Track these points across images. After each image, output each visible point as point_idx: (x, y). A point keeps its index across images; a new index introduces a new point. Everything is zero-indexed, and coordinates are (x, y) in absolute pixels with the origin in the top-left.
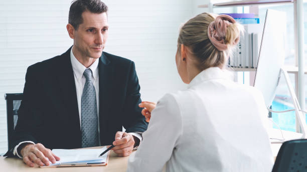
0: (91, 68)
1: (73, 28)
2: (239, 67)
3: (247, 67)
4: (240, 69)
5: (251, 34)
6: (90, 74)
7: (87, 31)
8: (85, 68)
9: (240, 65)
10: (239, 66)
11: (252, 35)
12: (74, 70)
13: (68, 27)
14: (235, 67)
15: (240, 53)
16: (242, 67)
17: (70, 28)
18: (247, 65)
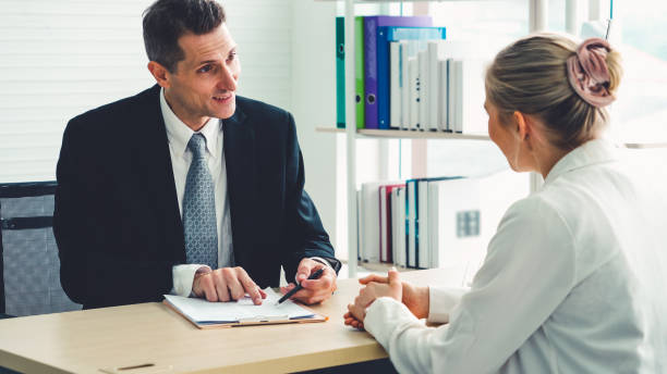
0: (204, 131)
1: (163, 69)
2: (414, 130)
3: (434, 130)
4: (418, 132)
5: (445, 60)
6: (202, 144)
7: (199, 72)
8: (191, 132)
9: (418, 126)
10: (415, 127)
11: (448, 62)
12: (169, 137)
13: (151, 68)
14: (406, 129)
15: (418, 100)
16: (422, 130)
17: (156, 69)
18: (435, 126)
